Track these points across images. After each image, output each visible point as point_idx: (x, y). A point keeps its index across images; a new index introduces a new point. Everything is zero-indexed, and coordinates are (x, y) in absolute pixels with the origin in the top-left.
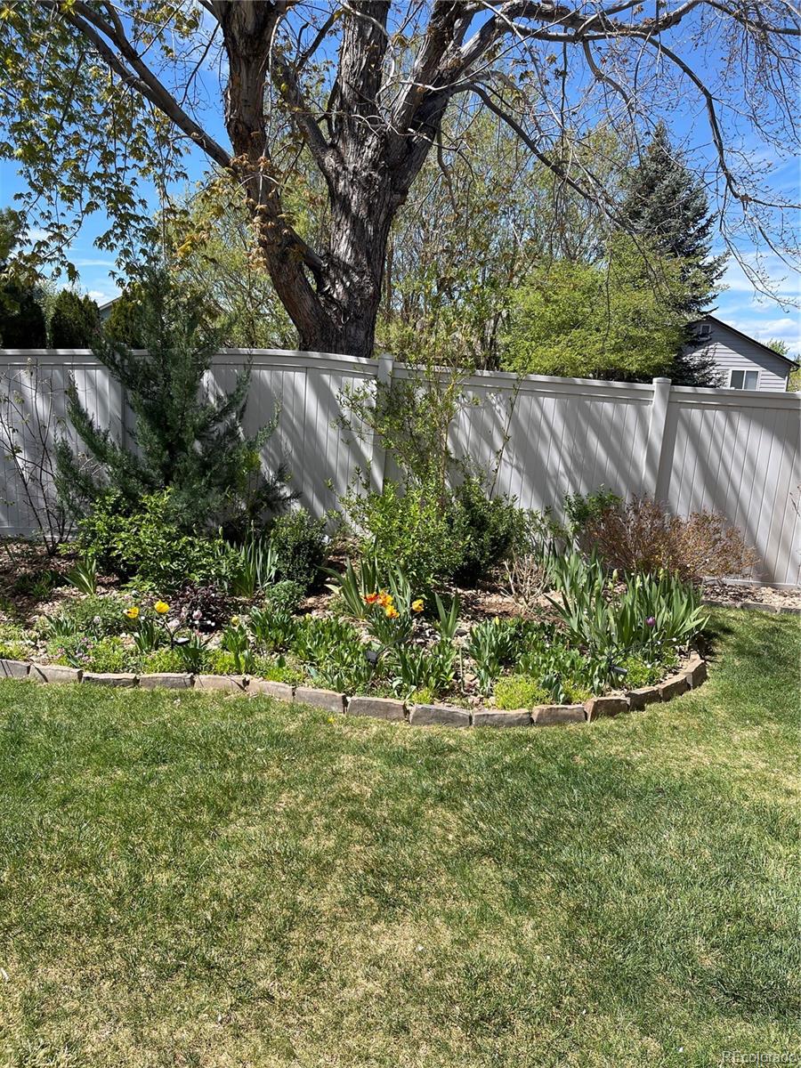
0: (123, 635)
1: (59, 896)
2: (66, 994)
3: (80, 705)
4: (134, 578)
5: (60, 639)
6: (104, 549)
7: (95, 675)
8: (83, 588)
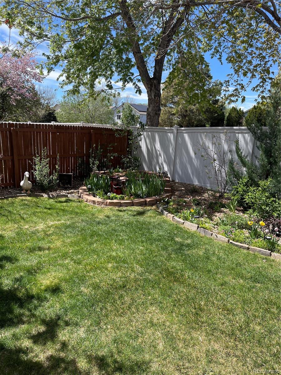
0: (244, 230)
1: (220, 319)
2: (220, 356)
3: (228, 252)
4: (250, 210)
5: (223, 227)
6: (240, 198)
7: (234, 242)
8: (231, 210)
